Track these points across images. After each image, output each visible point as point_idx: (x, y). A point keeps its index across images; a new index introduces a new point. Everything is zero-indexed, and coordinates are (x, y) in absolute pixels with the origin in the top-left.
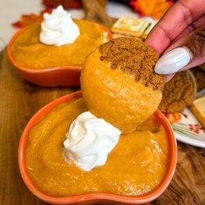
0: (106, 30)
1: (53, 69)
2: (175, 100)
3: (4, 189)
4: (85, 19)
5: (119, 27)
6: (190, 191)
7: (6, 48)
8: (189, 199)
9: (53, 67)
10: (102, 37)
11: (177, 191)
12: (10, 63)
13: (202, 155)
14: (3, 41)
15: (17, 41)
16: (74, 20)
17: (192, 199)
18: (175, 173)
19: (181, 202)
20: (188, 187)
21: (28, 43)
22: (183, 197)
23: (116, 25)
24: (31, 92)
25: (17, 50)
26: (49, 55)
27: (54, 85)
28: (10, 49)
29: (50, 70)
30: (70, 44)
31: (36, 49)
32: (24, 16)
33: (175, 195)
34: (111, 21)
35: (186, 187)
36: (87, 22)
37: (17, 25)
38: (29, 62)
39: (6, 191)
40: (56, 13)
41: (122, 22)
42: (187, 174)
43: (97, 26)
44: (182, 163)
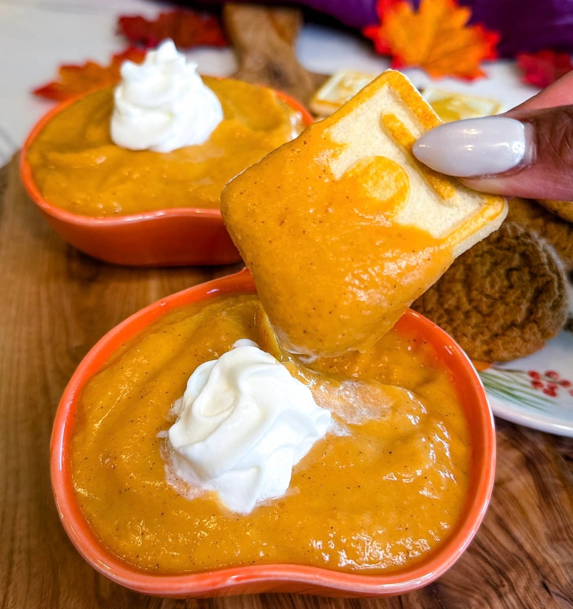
0: (296, 109)
1: (148, 217)
2: (513, 324)
3: (11, 552)
4: (236, 76)
5: (333, 99)
6: (529, 557)
7: (16, 157)
8: (530, 580)
9: (147, 211)
10: (284, 128)
11: (496, 558)
12: (26, 200)
13: (567, 458)
14: (7, 138)
15: (46, 137)
16: (207, 80)
17: (537, 583)
18: (490, 508)
19: (507, 588)
20: (528, 547)
21: (80, 144)
22: (512, 575)
23: (325, 93)
24: (88, 281)
25: (46, 164)
26: (136, 176)
27: (150, 261)
28: (27, 159)
29: (140, 218)
30: (195, 148)
31: (101, 160)
32: (67, 69)
33: (490, 570)
34: (309, 83)
35: (521, 547)
36: (242, 84)
37: (46, 92)
38: (79, 198)
39: (17, 558)
40: (155, 61)
41: (341, 85)
42: (522, 511)
43: (272, 94)
44: (510, 480)
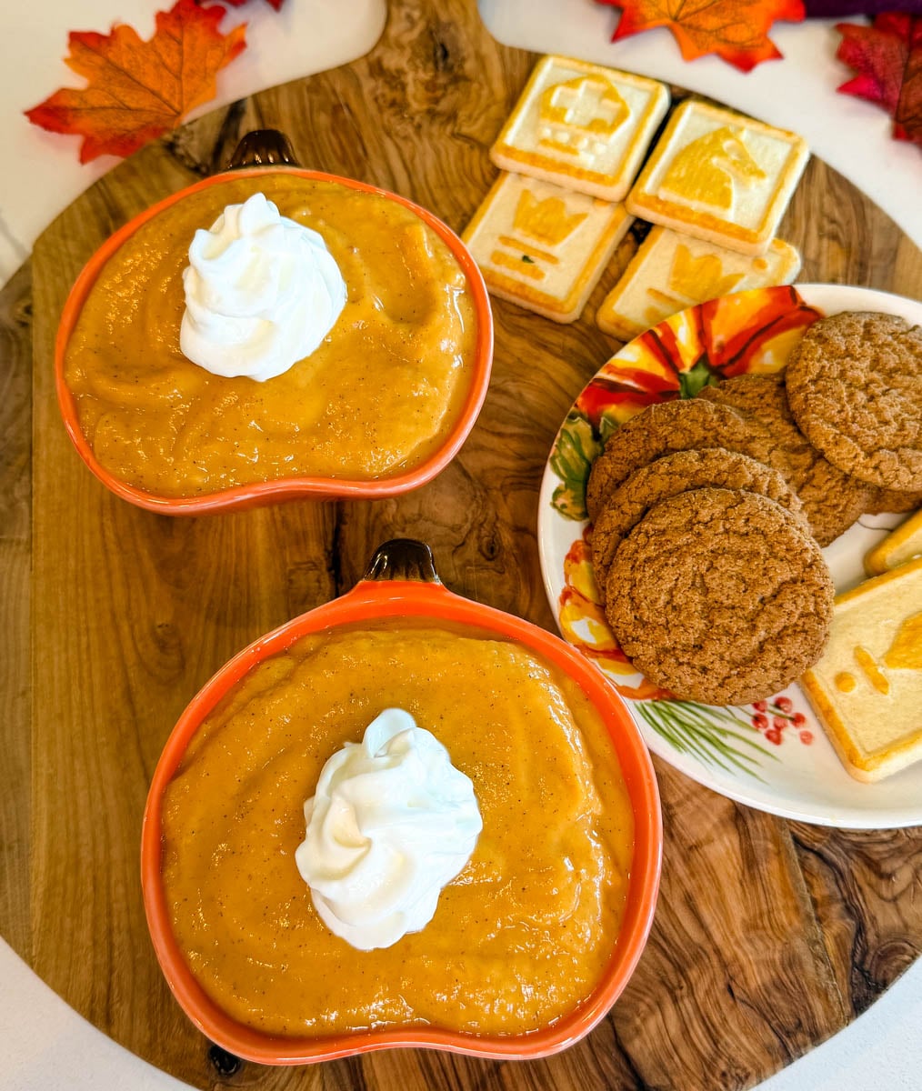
6: (718, 952)
8: (713, 982)
11: (677, 950)
17: (721, 985)
19: (684, 991)
20: (718, 938)
22: (693, 974)
33: (668, 966)
35: (709, 937)
44: (710, 841)
